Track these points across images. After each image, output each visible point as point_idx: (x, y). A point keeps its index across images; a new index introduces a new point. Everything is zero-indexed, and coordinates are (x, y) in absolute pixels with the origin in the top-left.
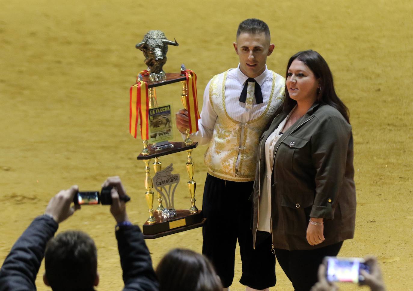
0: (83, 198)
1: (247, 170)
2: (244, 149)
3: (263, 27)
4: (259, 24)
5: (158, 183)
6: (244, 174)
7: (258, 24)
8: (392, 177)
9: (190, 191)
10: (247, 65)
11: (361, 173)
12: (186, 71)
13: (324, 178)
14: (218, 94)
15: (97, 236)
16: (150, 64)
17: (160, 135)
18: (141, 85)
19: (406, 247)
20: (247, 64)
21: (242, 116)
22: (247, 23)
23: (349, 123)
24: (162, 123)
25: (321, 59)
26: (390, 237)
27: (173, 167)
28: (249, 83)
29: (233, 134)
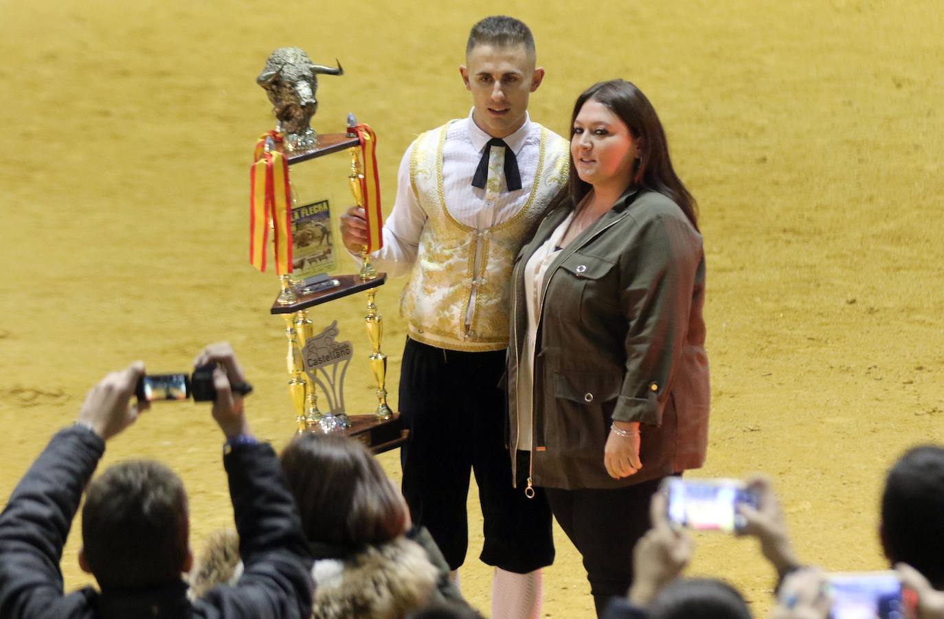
0: (154, 387)
1: (488, 327)
2: (483, 283)
3: (521, 32)
4: (514, 27)
5: (311, 363)
6: (481, 335)
7: (512, 27)
8: (792, 339)
9: (376, 375)
10: (488, 111)
11: (730, 330)
12: (357, 127)
13: (642, 341)
14: (428, 171)
15: (188, 470)
16: (284, 115)
17: (310, 261)
18: (273, 160)
19: (823, 480)
20: (490, 109)
21: (478, 216)
22: (487, 25)
23: (698, 231)
24: (314, 238)
25: (640, 98)
26: (790, 461)
27: (339, 326)
28: (493, 148)
29: (460, 252)
